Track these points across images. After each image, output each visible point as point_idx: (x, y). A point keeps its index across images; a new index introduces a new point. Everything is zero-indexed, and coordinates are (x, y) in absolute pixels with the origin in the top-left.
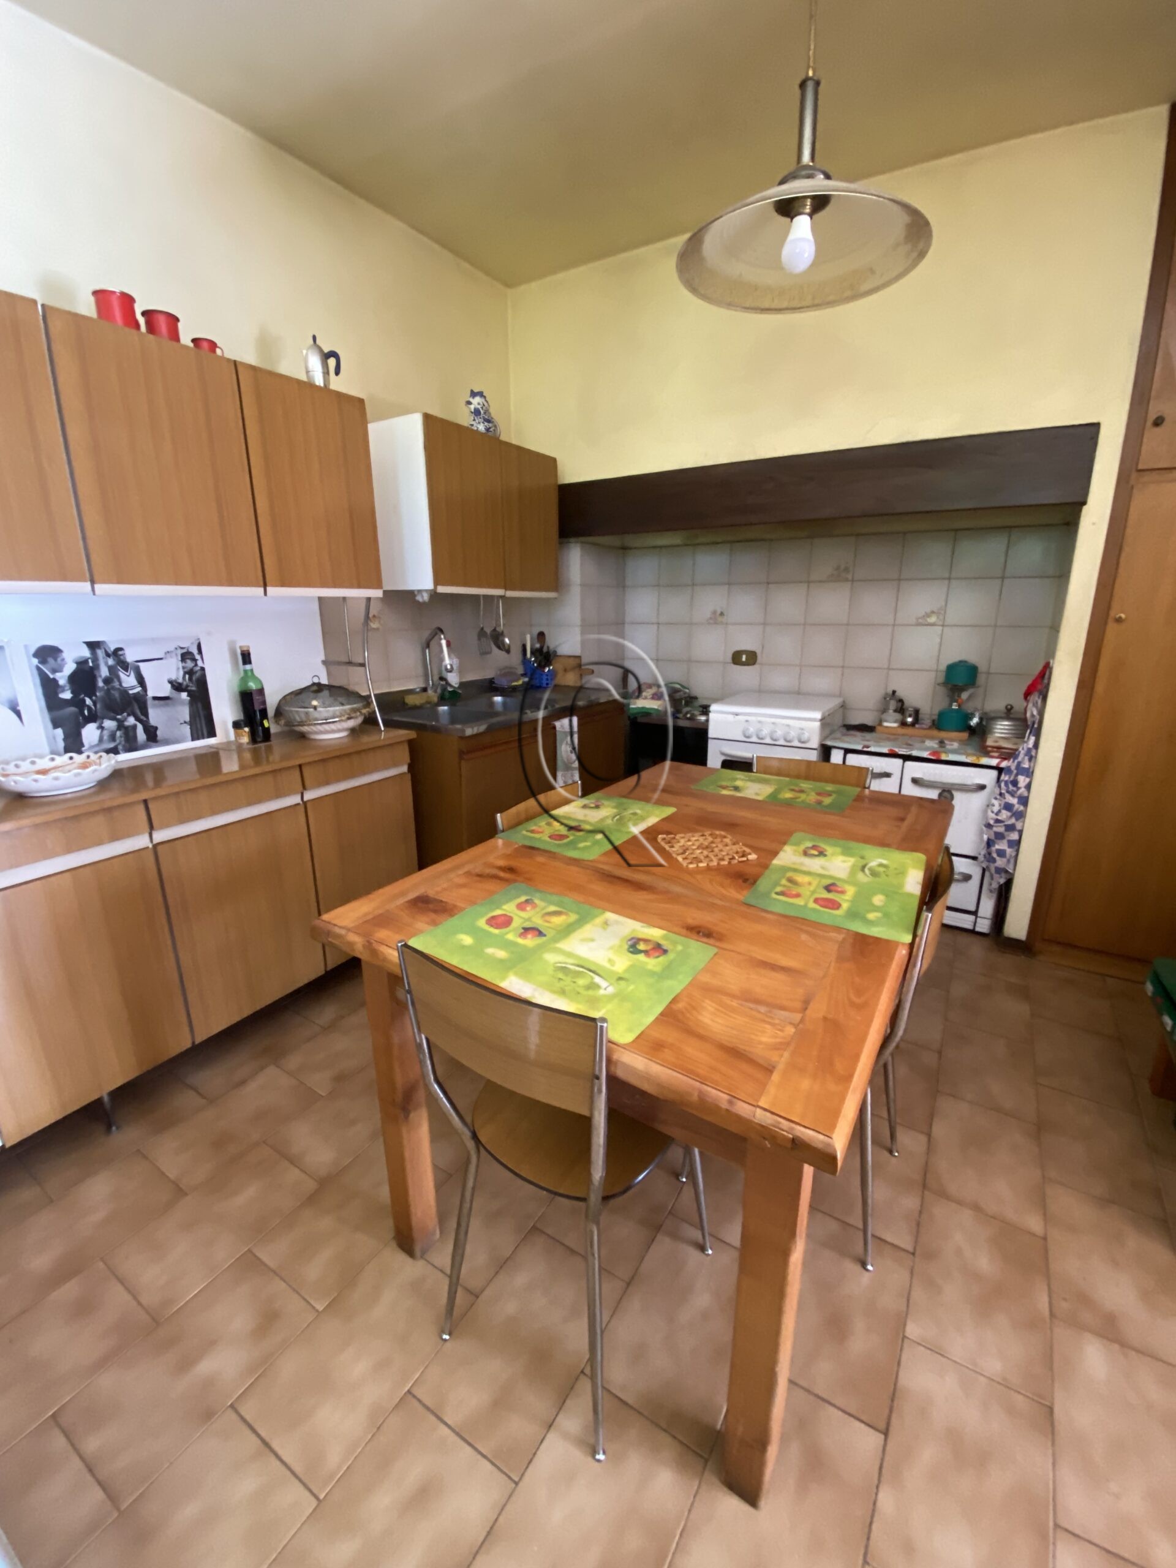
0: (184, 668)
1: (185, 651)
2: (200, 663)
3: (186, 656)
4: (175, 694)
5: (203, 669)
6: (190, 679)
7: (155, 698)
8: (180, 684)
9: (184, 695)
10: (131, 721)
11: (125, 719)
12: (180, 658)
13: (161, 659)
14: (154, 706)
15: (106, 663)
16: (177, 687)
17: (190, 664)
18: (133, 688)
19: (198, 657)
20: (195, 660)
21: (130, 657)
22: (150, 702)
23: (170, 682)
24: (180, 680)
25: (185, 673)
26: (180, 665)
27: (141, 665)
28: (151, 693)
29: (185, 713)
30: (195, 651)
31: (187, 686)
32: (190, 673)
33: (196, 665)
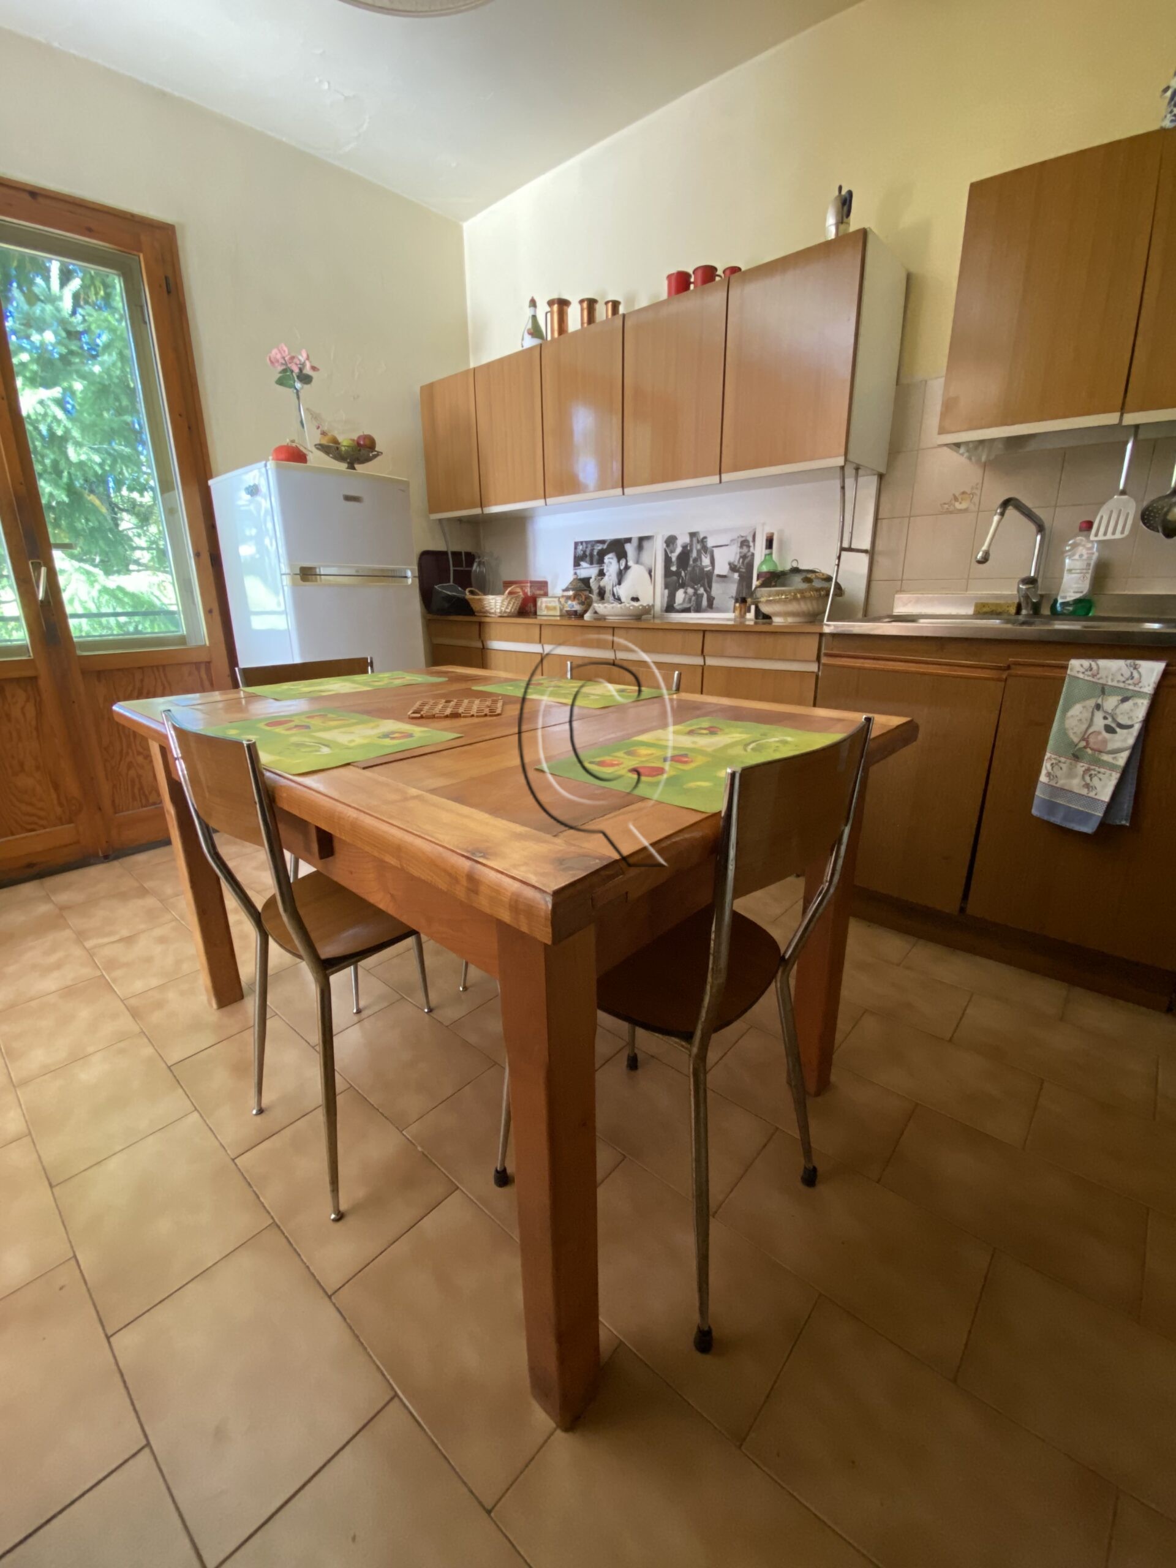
0: (740, 553)
1: (743, 539)
2: (752, 549)
3: (744, 543)
4: (730, 574)
5: (753, 555)
6: (743, 562)
7: (719, 576)
8: (736, 566)
9: (736, 576)
10: (701, 591)
11: (699, 589)
12: (739, 545)
13: (727, 545)
14: (717, 582)
15: (697, 548)
16: (733, 568)
17: (745, 550)
18: (707, 567)
19: (751, 544)
20: (749, 547)
21: (710, 543)
22: (714, 578)
23: (730, 564)
24: (736, 563)
25: (741, 557)
26: (739, 550)
27: (714, 549)
28: (717, 572)
29: (733, 589)
30: (750, 539)
31: (740, 568)
32: (744, 557)
33: (749, 551)
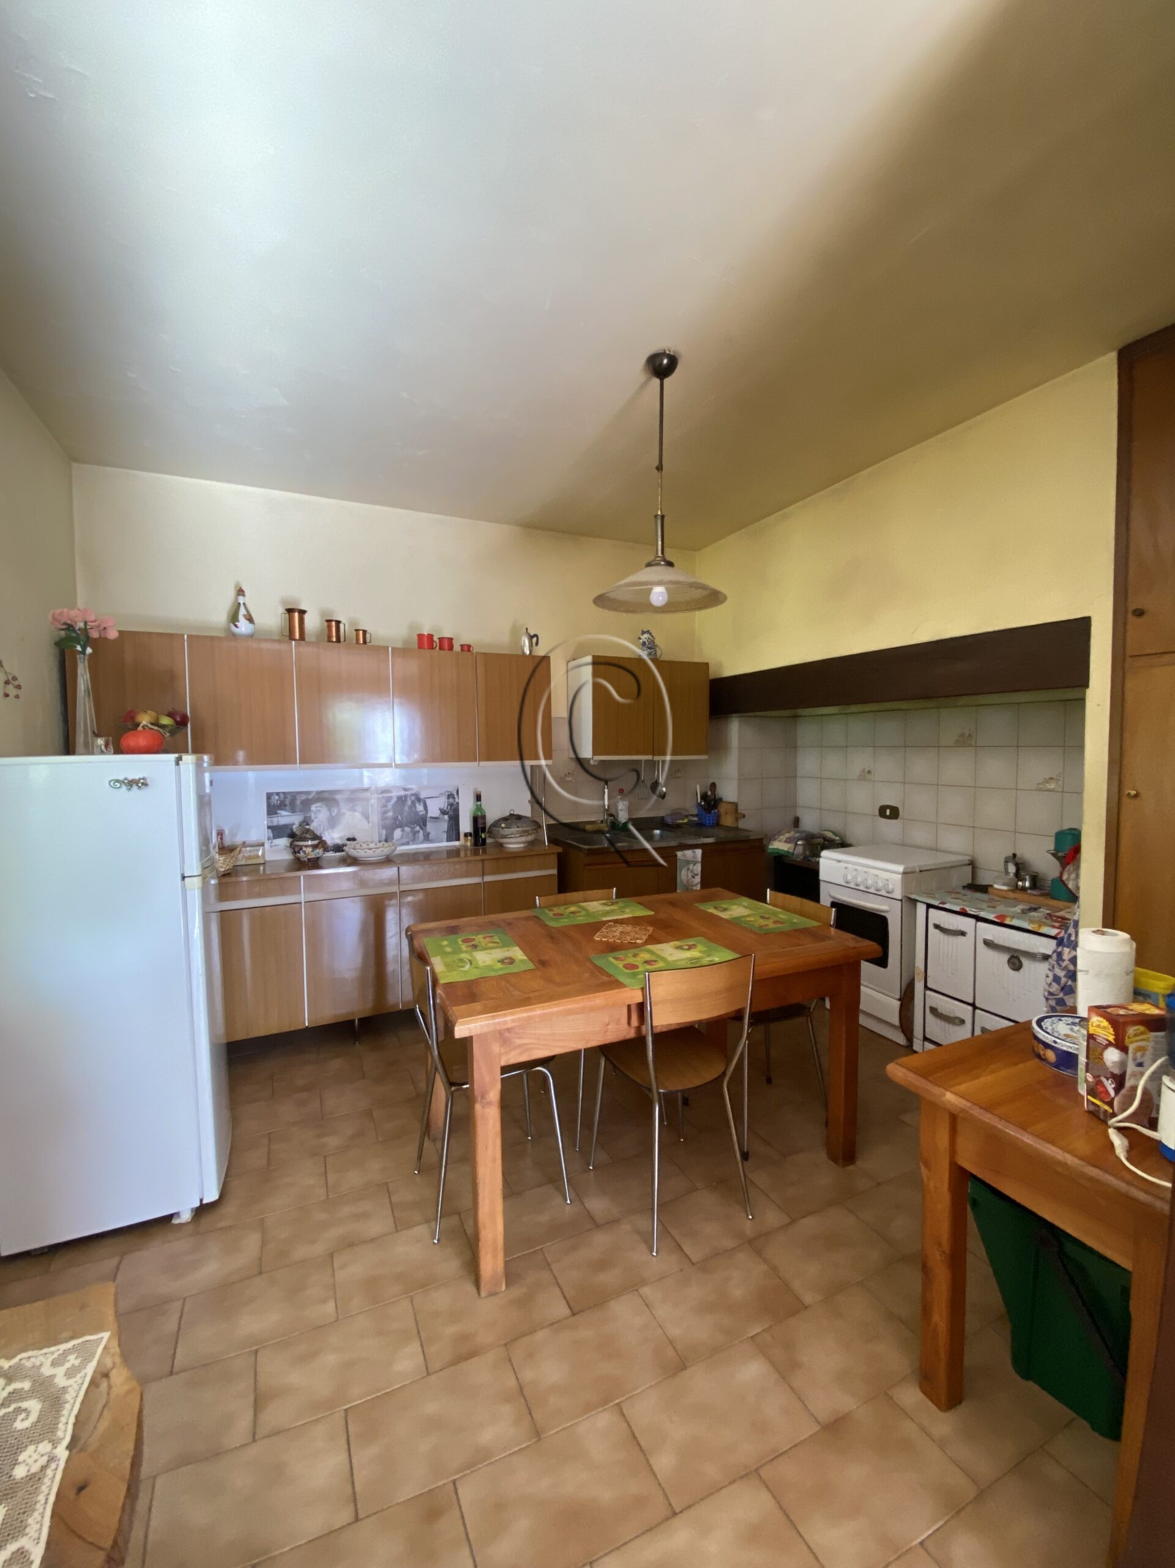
0: (448, 802)
1: (450, 793)
2: (457, 800)
3: (450, 796)
4: (442, 816)
5: (458, 803)
6: (450, 808)
7: (431, 817)
8: (445, 811)
9: (446, 817)
10: (418, 828)
11: (415, 827)
12: (447, 797)
13: (437, 797)
14: (430, 822)
15: (411, 799)
16: (443, 812)
17: (451, 800)
18: (421, 811)
19: (456, 796)
20: (454, 798)
21: (422, 796)
22: (428, 819)
23: (440, 809)
24: (445, 809)
25: (448, 805)
26: (446, 800)
27: (427, 800)
28: (429, 815)
29: (444, 826)
30: (455, 794)
31: (448, 812)
32: (451, 805)
33: (455, 801)
